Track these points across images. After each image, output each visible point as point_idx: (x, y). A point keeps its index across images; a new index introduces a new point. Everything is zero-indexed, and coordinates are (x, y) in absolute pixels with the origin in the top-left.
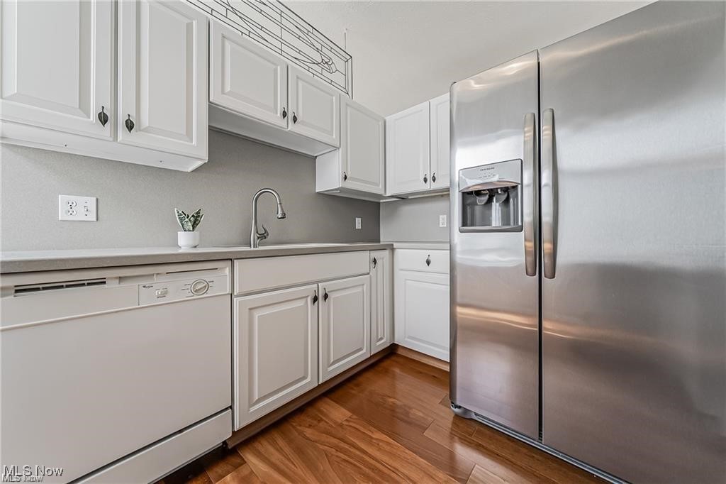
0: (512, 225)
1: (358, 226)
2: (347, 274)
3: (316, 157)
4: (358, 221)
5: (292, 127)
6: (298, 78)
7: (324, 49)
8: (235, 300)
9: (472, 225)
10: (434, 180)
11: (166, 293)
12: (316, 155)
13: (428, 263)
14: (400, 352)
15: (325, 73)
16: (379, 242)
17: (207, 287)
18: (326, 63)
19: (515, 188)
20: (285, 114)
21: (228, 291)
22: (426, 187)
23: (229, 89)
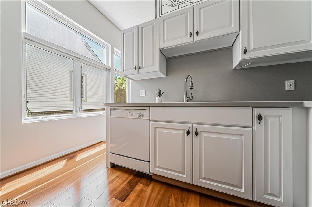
17: (142, 115)
20: (190, 35)
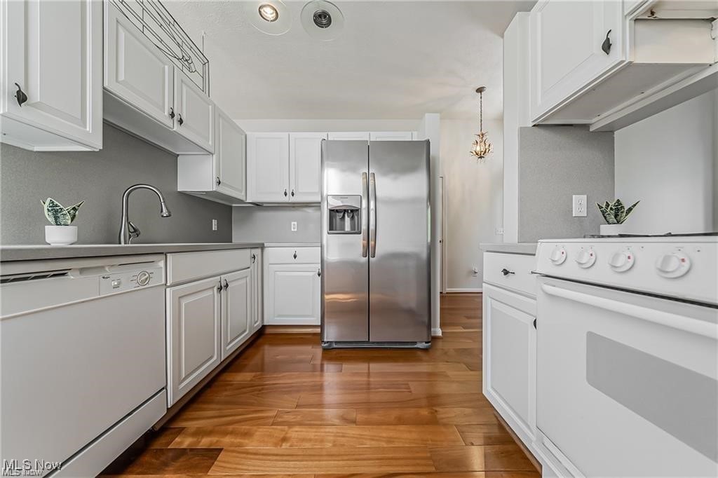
0: (356, 231)
1: (214, 228)
2: (227, 270)
3: (178, 155)
4: (215, 222)
5: (176, 128)
6: (182, 81)
7: (184, 46)
8: (168, 290)
9: (336, 230)
10: (293, 195)
11: (119, 284)
12: (178, 153)
13: (295, 257)
14: (268, 331)
15: (185, 70)
16: (231, 242)
17: (149, 278)
18: (185, 60)
19: (357, 210)
20: (172, 115)
21: (163, 282)
22: (286, 199)
23: (123, 78)
